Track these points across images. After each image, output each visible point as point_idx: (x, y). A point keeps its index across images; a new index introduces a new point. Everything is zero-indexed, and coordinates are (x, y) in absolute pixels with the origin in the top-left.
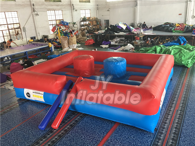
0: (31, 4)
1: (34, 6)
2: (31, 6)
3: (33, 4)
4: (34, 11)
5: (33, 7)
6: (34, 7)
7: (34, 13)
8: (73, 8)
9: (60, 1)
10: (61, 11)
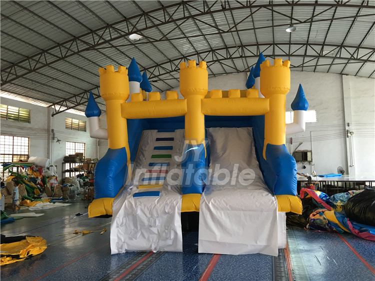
8: (51, 136)
9: (28, 120)
10: (27, 139)
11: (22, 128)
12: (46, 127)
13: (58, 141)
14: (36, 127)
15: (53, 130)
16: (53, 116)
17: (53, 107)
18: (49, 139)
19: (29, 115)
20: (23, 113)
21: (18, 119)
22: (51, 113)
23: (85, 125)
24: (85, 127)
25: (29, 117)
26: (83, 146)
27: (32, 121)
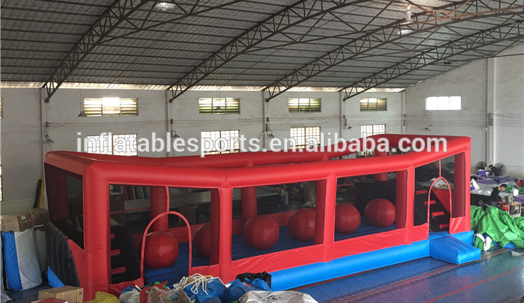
0: (263, 118)
1: (268, 121)
2: (264, 121)
3: (268, 118)
4: (267, 129)
5: (266, 122)
6: (269, 123)
7: (266, 133)
8: (343, 123)
9: (318, 109)
10: (318, 128)
11: (312, 119)
12: (338, 114)
13: (349, 128)
14: (327, 115)
15: (344, 116)
16: (344, 101)
17: (344, 90)
18: (340, 126)
19: (320, 103)
20: (314, 103)
21: (309, 109)
22: (343, 98)
23: (386, 103)
24: (386, 105)
25: (320, 106)
26: (384, 128)
27: (322, 109)
